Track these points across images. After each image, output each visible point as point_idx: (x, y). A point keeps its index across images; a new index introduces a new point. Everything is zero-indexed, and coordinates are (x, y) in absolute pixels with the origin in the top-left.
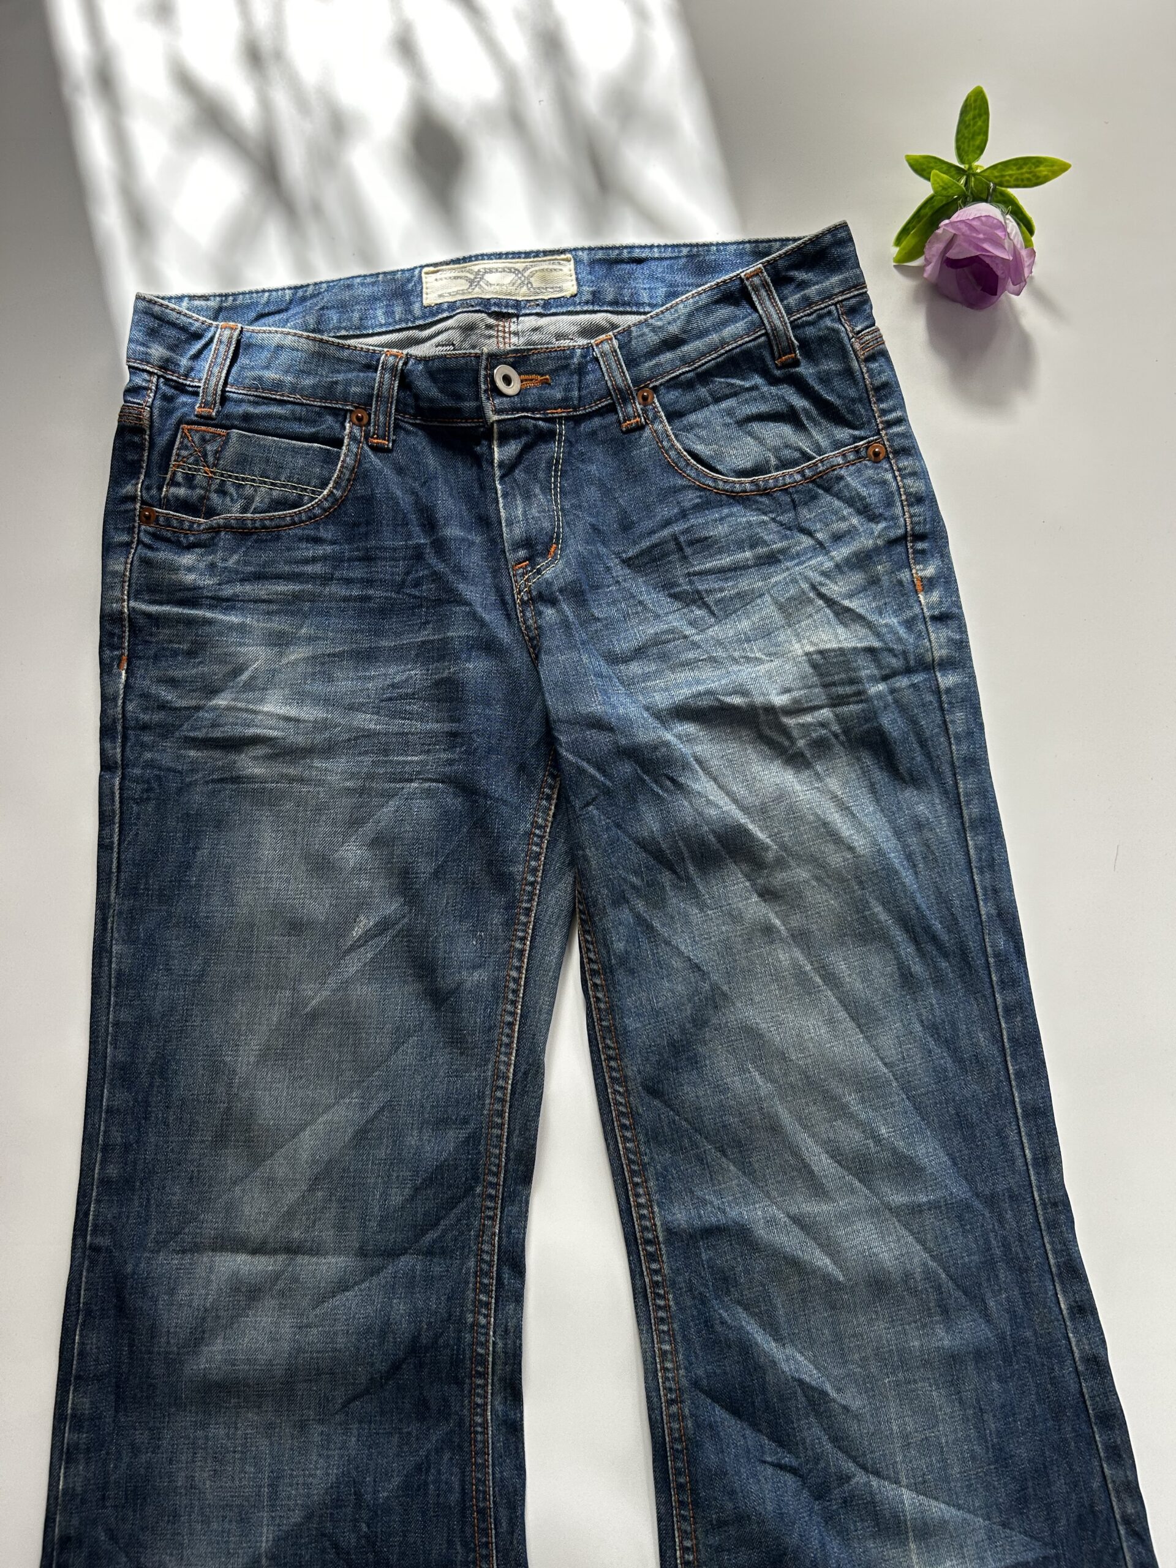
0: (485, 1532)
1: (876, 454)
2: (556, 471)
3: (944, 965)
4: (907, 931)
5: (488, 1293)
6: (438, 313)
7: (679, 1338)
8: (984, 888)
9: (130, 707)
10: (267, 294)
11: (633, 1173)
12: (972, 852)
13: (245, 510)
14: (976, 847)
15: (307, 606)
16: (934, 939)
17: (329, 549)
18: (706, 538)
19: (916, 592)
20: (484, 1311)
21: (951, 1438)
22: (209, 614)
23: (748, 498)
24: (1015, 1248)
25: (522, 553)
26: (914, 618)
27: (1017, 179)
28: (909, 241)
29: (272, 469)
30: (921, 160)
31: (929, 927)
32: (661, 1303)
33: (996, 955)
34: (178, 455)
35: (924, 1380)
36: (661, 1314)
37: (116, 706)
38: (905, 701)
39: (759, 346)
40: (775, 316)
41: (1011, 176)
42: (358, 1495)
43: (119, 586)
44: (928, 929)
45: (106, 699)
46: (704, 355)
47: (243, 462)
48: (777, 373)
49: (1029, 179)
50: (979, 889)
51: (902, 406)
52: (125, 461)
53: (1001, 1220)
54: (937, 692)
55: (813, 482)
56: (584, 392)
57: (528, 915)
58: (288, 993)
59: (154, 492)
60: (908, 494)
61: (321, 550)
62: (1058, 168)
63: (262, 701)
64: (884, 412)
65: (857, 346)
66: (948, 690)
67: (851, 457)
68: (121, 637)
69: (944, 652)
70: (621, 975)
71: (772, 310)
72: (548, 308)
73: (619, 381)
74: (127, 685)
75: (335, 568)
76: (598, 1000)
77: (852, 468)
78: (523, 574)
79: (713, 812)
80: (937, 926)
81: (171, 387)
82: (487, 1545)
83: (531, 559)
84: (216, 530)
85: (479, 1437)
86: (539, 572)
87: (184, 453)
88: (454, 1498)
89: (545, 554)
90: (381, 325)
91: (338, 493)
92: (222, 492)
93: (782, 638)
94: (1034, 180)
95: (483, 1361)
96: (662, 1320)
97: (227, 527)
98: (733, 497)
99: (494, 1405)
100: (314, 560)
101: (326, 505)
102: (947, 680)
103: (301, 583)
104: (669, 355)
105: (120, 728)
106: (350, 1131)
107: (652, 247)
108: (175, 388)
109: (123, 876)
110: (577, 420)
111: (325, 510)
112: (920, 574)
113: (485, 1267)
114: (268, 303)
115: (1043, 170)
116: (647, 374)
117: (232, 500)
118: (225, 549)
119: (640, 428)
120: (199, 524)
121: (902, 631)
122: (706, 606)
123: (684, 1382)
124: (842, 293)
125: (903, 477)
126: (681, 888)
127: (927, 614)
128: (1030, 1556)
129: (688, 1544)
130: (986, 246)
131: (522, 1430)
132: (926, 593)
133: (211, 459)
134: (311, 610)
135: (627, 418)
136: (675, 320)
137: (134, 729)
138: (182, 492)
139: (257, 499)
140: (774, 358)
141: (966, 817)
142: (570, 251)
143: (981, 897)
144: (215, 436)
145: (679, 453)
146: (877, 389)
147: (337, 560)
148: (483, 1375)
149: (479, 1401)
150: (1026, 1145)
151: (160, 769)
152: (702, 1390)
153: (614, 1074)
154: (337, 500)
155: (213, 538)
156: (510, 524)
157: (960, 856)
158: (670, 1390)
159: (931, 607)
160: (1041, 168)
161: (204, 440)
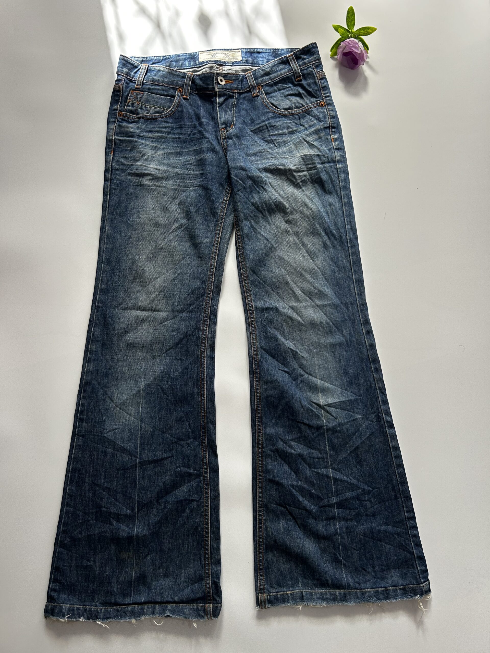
0: (203, 384)
1: (322, 105)
2: (234, 106)
3: (335, 242)
4: (326, 233)
5: (207, 322)
6: (203, 63)
7: (258, 335)
8: (347, 221)
9: (113, 164)
10: (156, 58)
11: (247, 292)
12: (344, 211)
13: (147, 113)
14: (346, 210)
15: (163, 140)
16: (333, 235)
17: (170, 125)
18: (275, 126)
19: (332, 142)
20: (206, 326)
21: (332, 367)
22: (136, 140)
23: (287, 116)
24: (352, 317)
25: (223, 126)
26: (331, 148)
27: (363, 34)
28: (334, 50)
29: (156, 103)
30: (337, 27)
31: (332, 231)
32: (253, 326)
33: (350, 239)
34: (130, 98)
35: (325, 351)
36: (253, 329)
37: (110, 164)
38: (328, 170)
39: (291, 76)
40: (296, 67)
41: (362, 33)
42: (169, 375)
43: (112, 132)
44: (331, 232)
45: (106, 162)
46: (276, 77)
47: (147, 101)
48: (296, 83)
49: (366, 33)
50: (346, 221)
51: (330, 92)
52: (115, 100)
53: (348, 310)
54: (337, 169)
55: (305, 112)
56: (242, 87)
57: (221, 224)
58: (154, 243)
59: (123, 108)
60: (330, 116)
61: (168, 125)
62: (374, 30)
63: (150, 164)
64: (324, 94)
65: (318, 75)
66: (340, 168)
67: (315, 105)
68: (112, 146)
69: (339, 158)
70: (246, 239)
71: (295, 66)
72: (233, 64)
73: (252, 83)
74: (113, 158)
75: (171, 130)
76: (239, 246)
77: (315, 108)
78: (223, 132)
79: (273, 197)
80: (334, 231)
81: (128, 80)
82: (204, 387)
83: (226, 128)
84: (139, 118)
85: (203, 360)
86: (228, 131)
87: (131, 98)
88: (195, 375)
89: (230, 127)
90: (187, 66)
91: (173, 110)
92: (141, 108)
93: (294, 152)
94: (368, 34)
95: (205, 340)
96: (253, 330)
97: (143, 117)
98: (283, 116)
99: (207, 352)
100: (166, 127)
101: (170, 113)
102: (339, 166)
103: (162, 133)
104: (266, 77)
105: (110, 169)
106: (170, 279)
107: (263, 49)
108: (130, 81)
109: (110, 208)
110: (240, 94)
111: (170, 114)
112: (334, 137)
113: (206, 315)
114: (156, 60)
115: (370, 31)
116: (260, 82)
117: (144, 111)
118: (142, 123)
119: (258, 96)
120: (135, 117)
121: (327, 151)
122: (274, 144)
123: (259, 346)
124: (314, 61)
125: (329, 111)
126: (264, 219)
127: (335, 147)
128: (353, 398)
129: (258, 387)
130: (353, 49)
131: (214, 360)
132: (335, 142)
133: (139, 99)
134: (164, 141)
135: (254, 93)
136: (268, 68)
137: (114, 170)
138: (130, 108)
139: (151, 111)
140: (295, 79)
141: (343, 202)
142: (240, 49)
143: (346, 224)
144: (140, 94)
145: (268, 103)
146: (323, 87)
147: (172, 128)
148: (204, 343)
149: (203, 350)
150: (356, 290)
151: (121, 181)
152: (263, 350)
153: (243, 266)
154: (173, 112)
155: (138, 120)
156: (220, 118)
157: (341, 213)
158: (255, 348)
159: (336, 146)
160: (369, 30)
161: (137, 94)
